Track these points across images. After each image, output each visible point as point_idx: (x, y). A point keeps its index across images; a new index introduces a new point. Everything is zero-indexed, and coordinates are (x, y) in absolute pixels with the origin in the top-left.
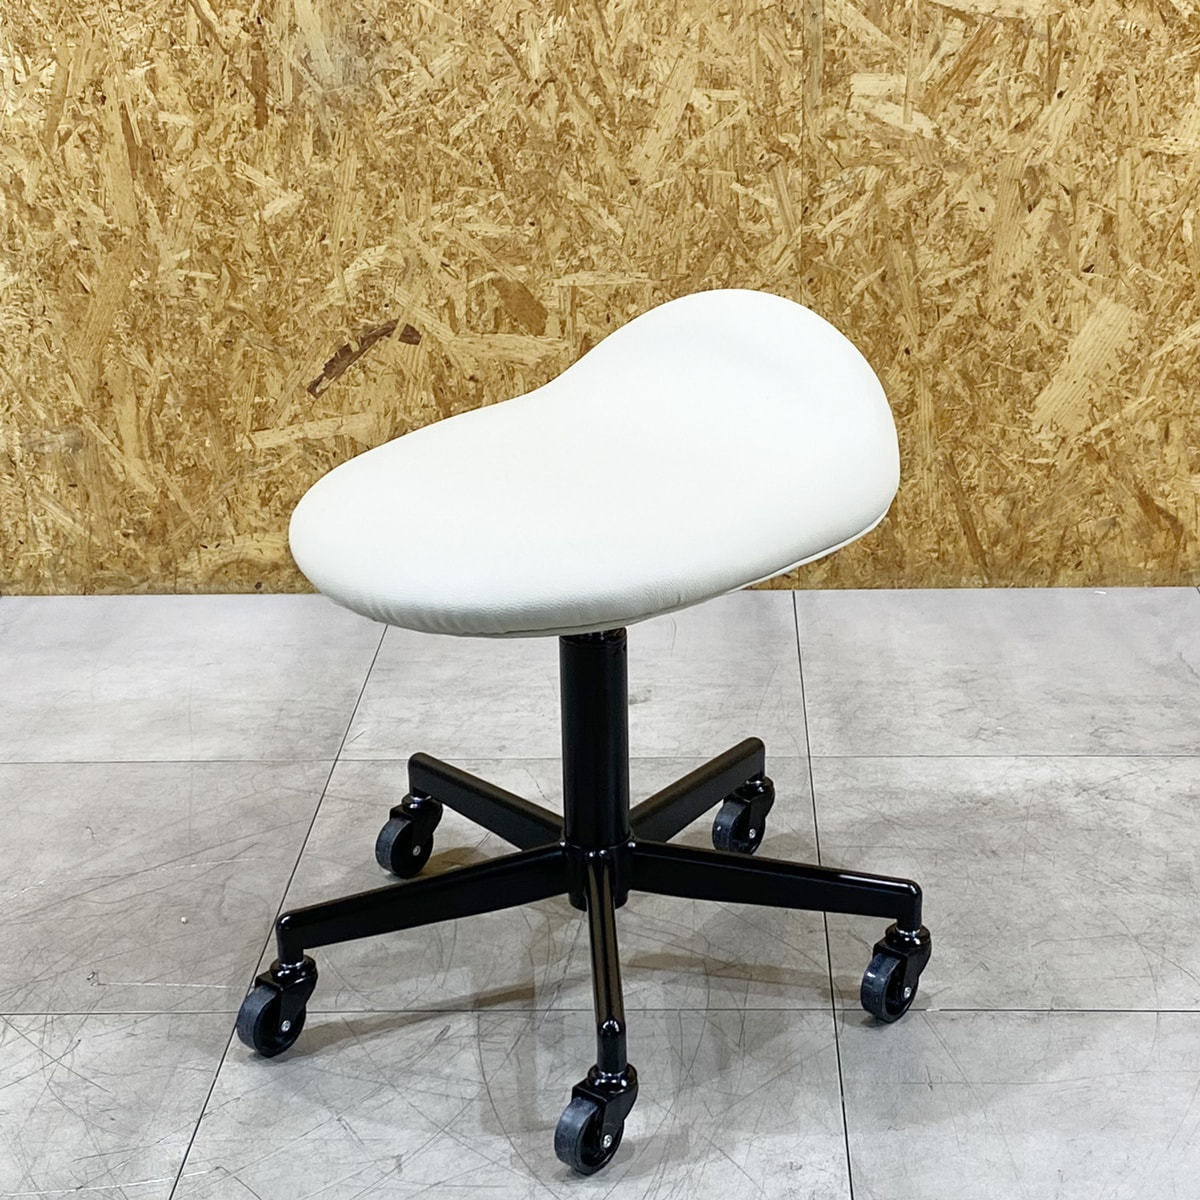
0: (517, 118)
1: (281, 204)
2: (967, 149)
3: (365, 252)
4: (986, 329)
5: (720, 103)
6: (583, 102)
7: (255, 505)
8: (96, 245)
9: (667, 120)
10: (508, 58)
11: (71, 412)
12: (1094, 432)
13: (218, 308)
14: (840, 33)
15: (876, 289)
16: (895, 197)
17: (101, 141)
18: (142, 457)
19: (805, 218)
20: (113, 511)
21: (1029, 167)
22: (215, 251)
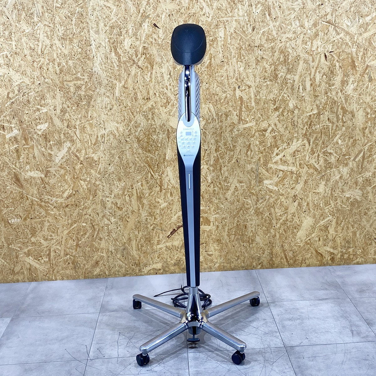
0: (206, 189)
1: (164, 205)
2: (283, 192)
3: (178, 213)
4: (288, 222)
5: (241, 185)
6: (217, 186)
7: (157, 258)
8: (130, 213)
9: (232, 189)
10: (205, 179)
11: (124, 243)
12: (307, 239)
13: (152, 223)
14: (262, 174)
15: (269, 216)
16: (272, 200)
17: (132, 195)
18: (136, 251)
19: (256, 204)
20: (130, 261)
21: (294, 195)
22: (152, 214)
